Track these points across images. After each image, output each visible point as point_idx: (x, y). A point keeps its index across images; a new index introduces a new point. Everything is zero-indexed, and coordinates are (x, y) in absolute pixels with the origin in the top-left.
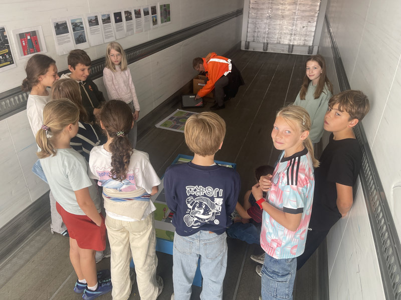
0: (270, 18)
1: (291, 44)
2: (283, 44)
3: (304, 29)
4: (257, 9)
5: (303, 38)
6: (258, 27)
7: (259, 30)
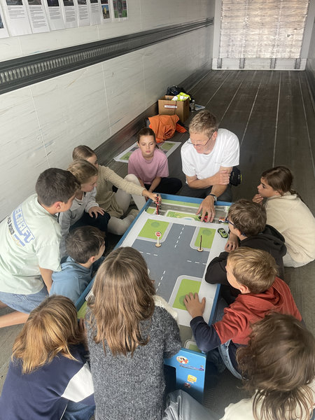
0: (246, 27)
1: (274, 57)
2: (264, 58)
3: (289, 38)
4: (231, 17)
5: (288, 50)
6: (233, 39)
7: (234, 43)
